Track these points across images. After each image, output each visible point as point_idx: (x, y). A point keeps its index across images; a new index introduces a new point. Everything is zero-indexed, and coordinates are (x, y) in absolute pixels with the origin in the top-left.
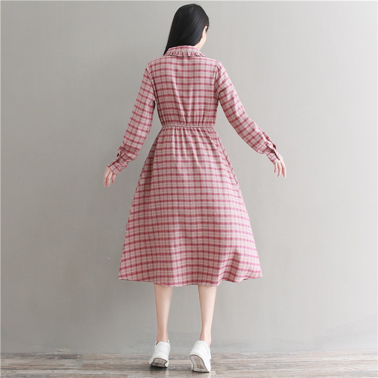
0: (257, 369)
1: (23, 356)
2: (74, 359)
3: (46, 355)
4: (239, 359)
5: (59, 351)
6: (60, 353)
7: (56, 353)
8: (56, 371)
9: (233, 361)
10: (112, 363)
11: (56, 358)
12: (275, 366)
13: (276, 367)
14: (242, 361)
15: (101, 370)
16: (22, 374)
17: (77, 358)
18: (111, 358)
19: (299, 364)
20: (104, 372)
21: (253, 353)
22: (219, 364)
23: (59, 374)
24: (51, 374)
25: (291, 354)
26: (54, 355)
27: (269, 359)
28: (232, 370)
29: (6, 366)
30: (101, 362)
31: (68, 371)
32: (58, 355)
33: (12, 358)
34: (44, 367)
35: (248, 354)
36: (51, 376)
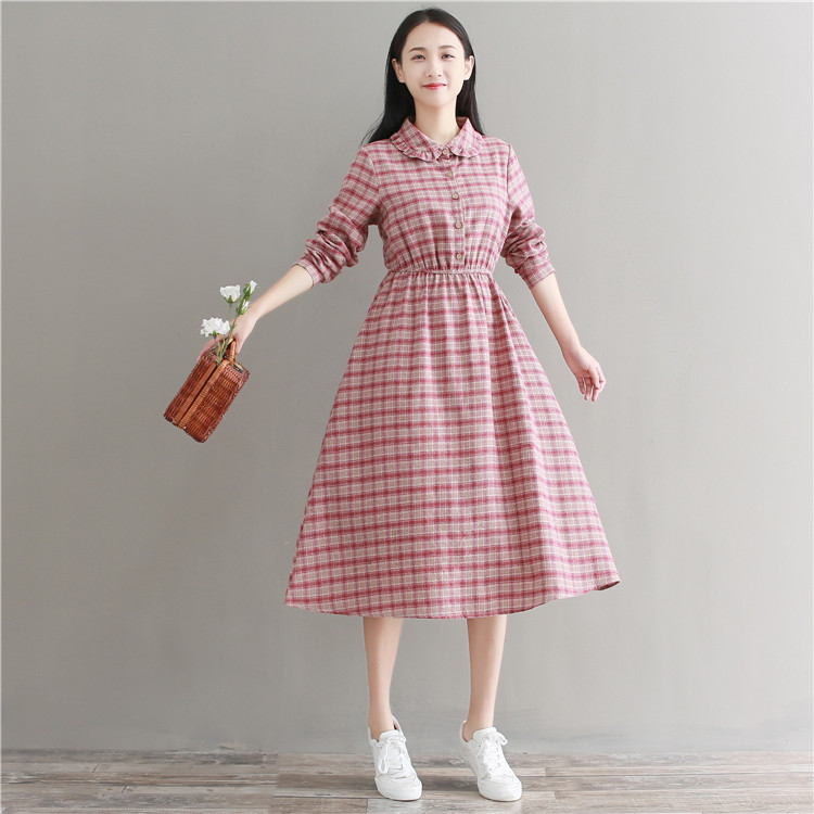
0: (643, 787)
1: (148, 757)
2: (255, 763)
3: (197, 755)
4: (605, 768)
5: (223, 748)
6: (225, 752)
7: (217, 751)
8: (216, 790)
9: (592, 772)
10: (335, 772)
11: (218, 762)
12: (682, 781)
13: (684, 784)
14: (610, 771)
15: (311, 787)
16: (144, 796)
17: (261, 762)
18: (333, 763)
19: (732, 778)
20: (319, 791)
21: (633, 756)
22: (562, 778)
23: (223, 795)
24: (207, 795)
25: (714, 756)
26: (214, 756)
27: (668, 767)
28: (590, 789)
29: (112, 779)
30: (313, 771)
31: (243, 788)
32: (221, 756)
33: (125, 760)
34: (192, 780)
35: (624, 757)
36: (207, 798)
